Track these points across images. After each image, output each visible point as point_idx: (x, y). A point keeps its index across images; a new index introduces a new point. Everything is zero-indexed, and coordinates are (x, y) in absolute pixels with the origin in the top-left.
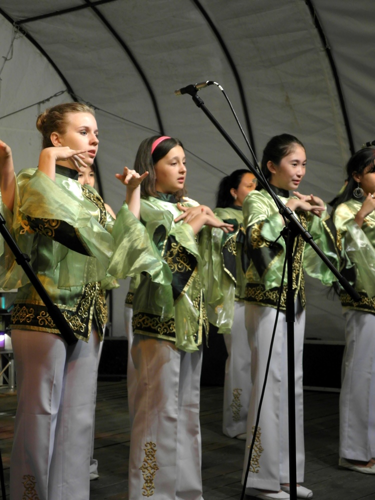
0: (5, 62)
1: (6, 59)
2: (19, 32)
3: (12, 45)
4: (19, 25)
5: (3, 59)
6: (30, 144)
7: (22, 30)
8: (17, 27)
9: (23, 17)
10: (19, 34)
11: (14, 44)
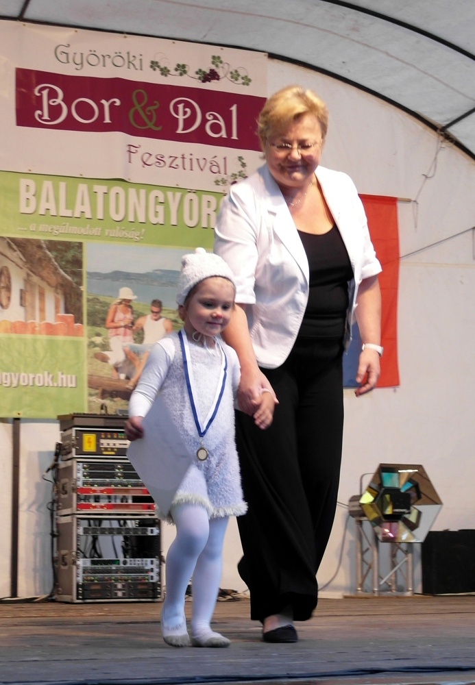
0: (425, 181)
1: (426, 177)
2: (447, 141)
3: (436, 159)
4: (443, 132)
5: (424, 177)
6: (462, 282)
7: (449, 138)
8: (442, 135)
9: (447, 121)
10: (447, 144)
11: (438, 157)
